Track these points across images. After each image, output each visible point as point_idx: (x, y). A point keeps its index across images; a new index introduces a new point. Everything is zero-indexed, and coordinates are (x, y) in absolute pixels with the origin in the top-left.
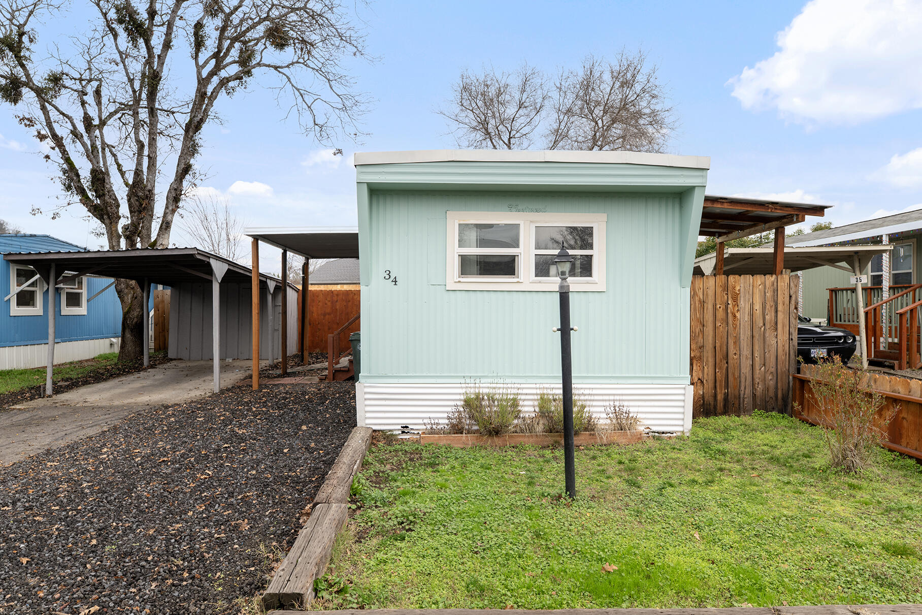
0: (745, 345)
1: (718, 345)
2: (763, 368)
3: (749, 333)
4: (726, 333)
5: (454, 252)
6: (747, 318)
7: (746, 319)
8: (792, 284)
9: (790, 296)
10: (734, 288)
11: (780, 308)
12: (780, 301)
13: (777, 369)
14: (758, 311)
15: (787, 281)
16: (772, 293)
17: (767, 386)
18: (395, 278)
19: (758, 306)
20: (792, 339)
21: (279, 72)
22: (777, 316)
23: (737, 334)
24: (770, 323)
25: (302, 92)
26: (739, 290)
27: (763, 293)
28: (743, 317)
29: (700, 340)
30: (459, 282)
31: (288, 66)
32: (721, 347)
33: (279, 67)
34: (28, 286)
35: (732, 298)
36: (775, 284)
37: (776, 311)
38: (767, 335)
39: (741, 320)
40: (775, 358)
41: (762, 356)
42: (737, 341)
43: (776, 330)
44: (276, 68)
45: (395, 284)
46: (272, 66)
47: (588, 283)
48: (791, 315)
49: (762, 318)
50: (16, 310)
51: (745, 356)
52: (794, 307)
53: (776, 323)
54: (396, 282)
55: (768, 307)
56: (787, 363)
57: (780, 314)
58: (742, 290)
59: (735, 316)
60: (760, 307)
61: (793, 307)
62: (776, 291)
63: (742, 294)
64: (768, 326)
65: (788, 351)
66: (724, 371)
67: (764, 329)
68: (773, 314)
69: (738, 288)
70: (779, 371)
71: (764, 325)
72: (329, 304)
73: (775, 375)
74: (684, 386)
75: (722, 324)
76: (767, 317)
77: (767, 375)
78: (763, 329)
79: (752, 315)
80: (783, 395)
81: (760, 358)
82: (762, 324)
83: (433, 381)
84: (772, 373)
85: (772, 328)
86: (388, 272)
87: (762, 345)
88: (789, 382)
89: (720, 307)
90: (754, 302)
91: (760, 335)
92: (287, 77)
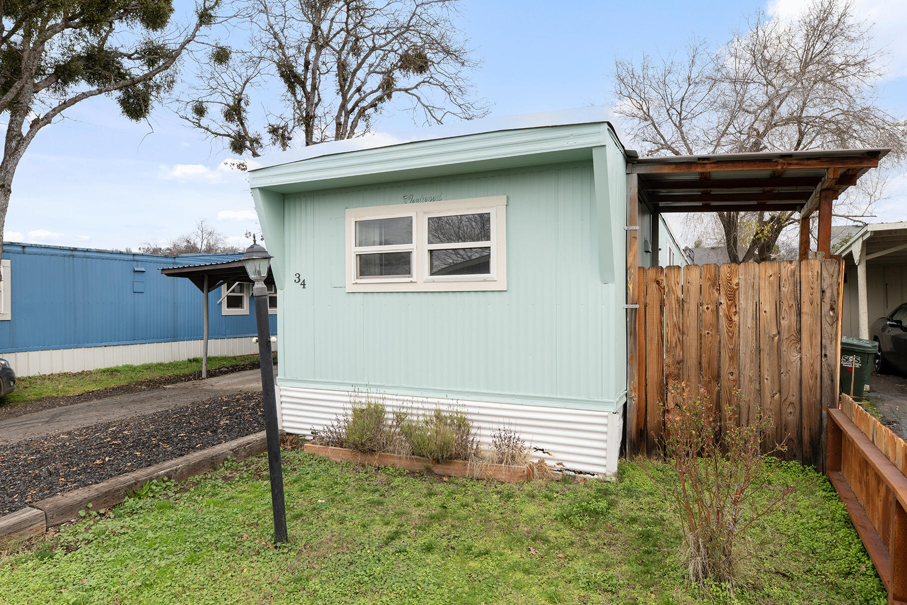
0: (748, 360)
1: (704, 360)
2: (777, 396)
3: (752, 344)
4: (717, 344)
5: (352, 251)
6: (750, 323)
7: (749, 325)
8: (825, 273)
9: (823, 292)
10: (729, 281)
11: (806, 308)
12: (805, 297)
13: (801, 399)
14: (768, 314)
15: (817, 268)
16: (791, 287)
17: (784, 423)
18: (304, 281)
19: (767, 307)
20: (826, 355)
21: (409, 93)
22: (799, 321)
23: (735, 346)
24: (789, 331)
25: (430, 108)
26: (737, 284)
27: (776, 287)
28: (745, 321)
29: (678, 352)
30: (356, 283)
31: (416, 87)
32: (709, 363)
33: (408, 89)
34: (230, 292)
35: (726, 294)
36: (797, 273)
37: (799, 314)
38: (784, 348)
39: (741, 326)
40: (798, 382)
41: (776, 378)
42: (734, 356)
43: (800, 340)
44: (406, 90)
45: (304, 287)
46: (402, 90)
47: (485, 281)
48: (823, 319)
49: (775, 324)
50: (226, 311)
51: (747, 379)
52: (829, 307)
53: (799, 331)
54: (304, 285)
55: (785, 307)
56: (818, 391)
57: (805, 318)
58: (742, 284)
59: (730, 320)
60: (771, 309)
61: (826, 307)
62: (798, 284)
63: (742, 289)
64: (785, 335)
65: (819, 373)
66: (715, 397)
67: (779, 340)
68: (794, 318)
69: (735, 281)
70: (804, 401)
71: (779, 333)
73: (798, 408)
74: (606, 414)
75: (711, 330)
76: (784, 323)
77: (784, 407)
78: (776, 338)
79: (757, 318)
80: (811, 437)
81: (773, 382)
82: (775, 332)
83: (335, 387)
84: (792, 403)
85: (793, 337)
86: (298, 275)
87: (775, 362)
88: (821, 419)
89: (708, 308)
90: (762, 300)
91: (771, 348)
92: (417, 97)
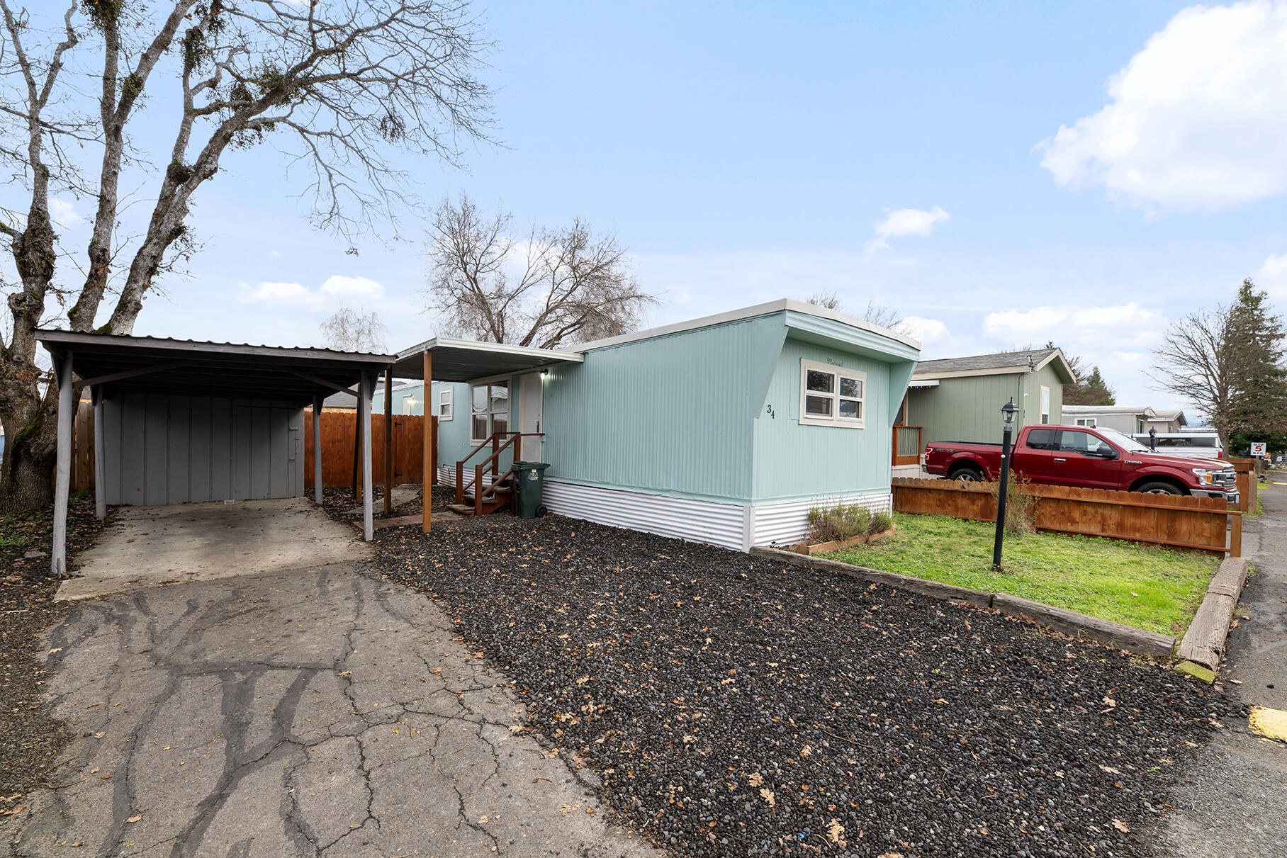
5: (805, 393)
18: (773, 412)
21: (305, 137)
25: (331, 171)
30: (806, 418)
33: (307, 131)
44: (302, 131)
45: (773, 418)
47: (859, 422)
54: (773, 415)
72: (340, 429)
86: (770, 407)
